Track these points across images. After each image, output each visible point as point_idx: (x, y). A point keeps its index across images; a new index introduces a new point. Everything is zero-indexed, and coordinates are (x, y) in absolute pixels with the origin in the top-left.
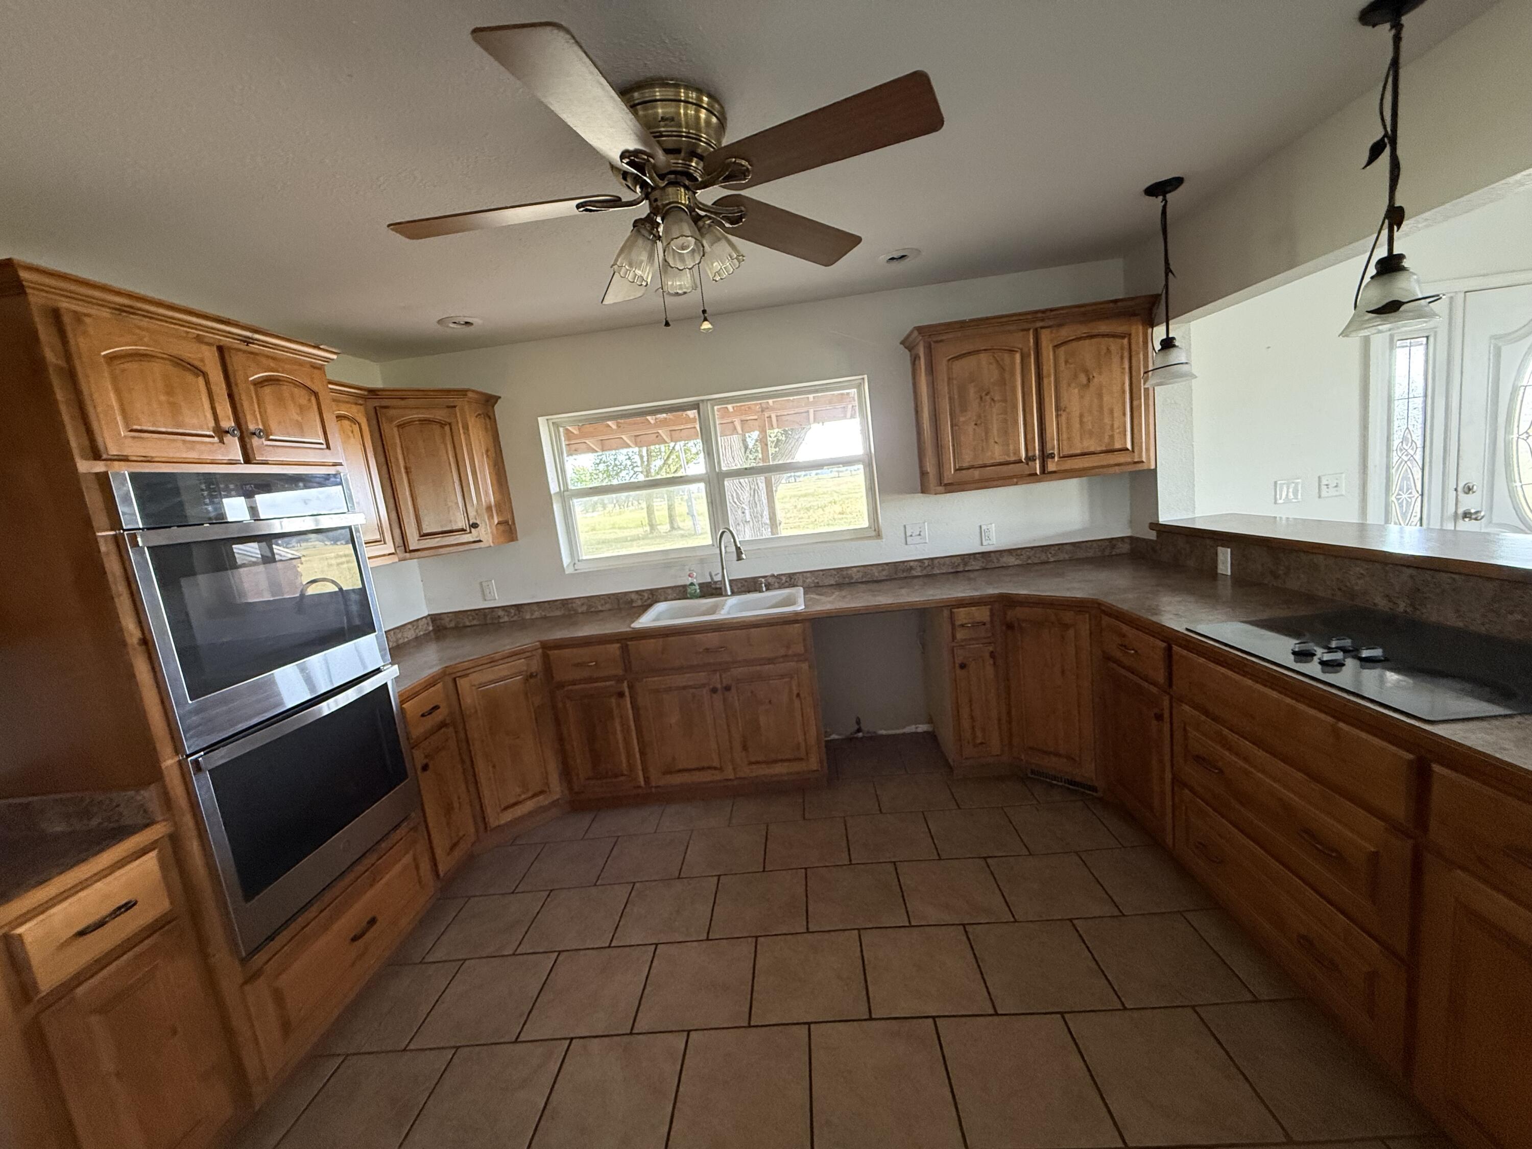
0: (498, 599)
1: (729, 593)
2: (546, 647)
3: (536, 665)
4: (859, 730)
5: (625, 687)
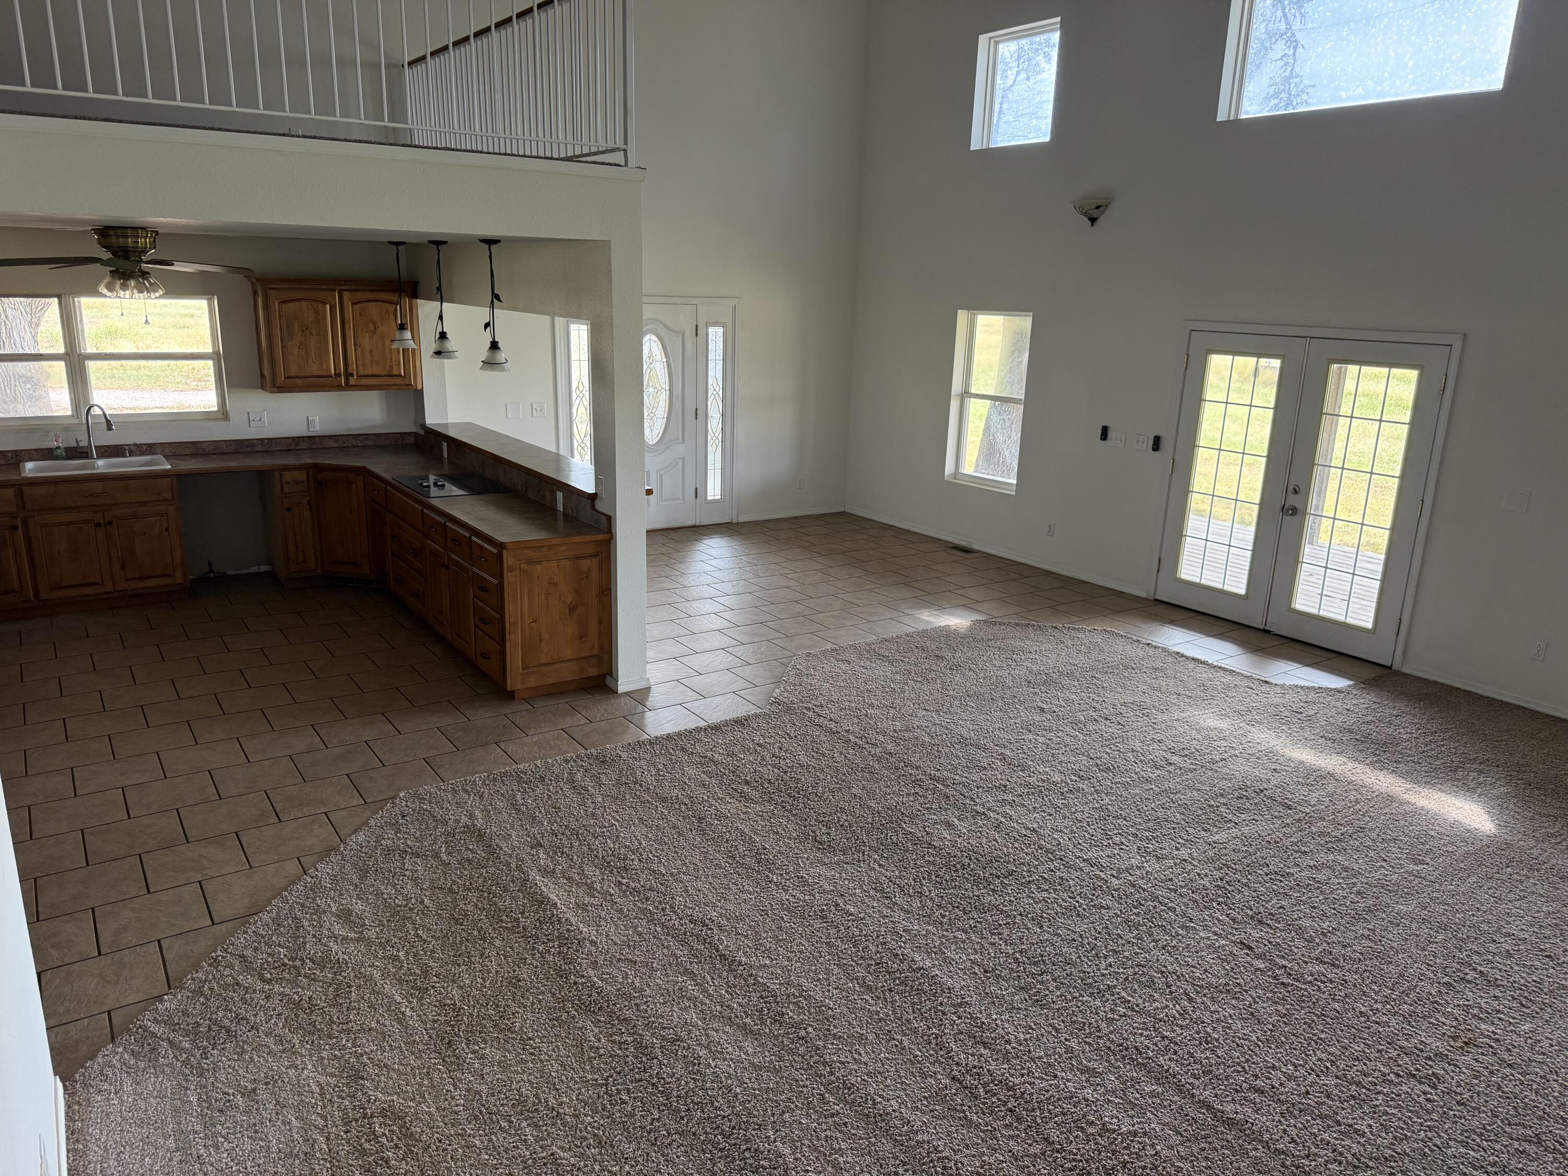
1: (95, 457)
4: (210, 571)
5: (19, 523)
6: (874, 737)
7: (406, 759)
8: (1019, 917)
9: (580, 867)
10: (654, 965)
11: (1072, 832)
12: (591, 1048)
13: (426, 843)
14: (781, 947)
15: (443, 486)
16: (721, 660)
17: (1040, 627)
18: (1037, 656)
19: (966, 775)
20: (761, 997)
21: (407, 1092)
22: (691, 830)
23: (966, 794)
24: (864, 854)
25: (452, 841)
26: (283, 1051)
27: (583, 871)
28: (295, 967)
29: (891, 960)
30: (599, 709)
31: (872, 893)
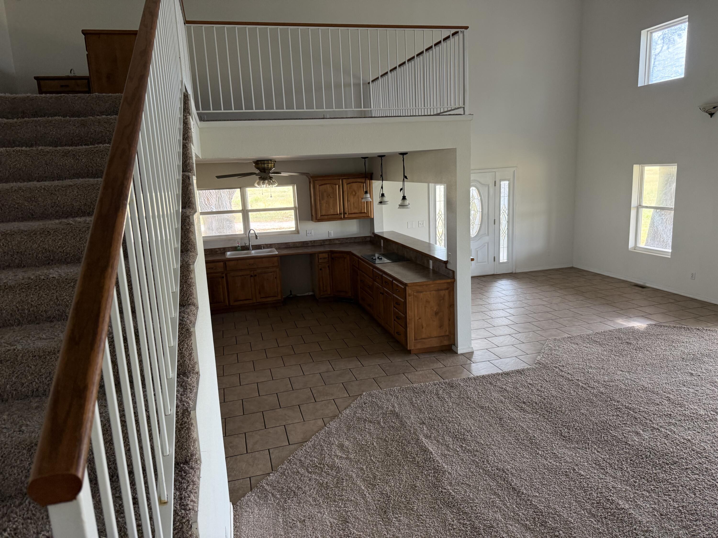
1: (252, 249)
4: (291, 294)
5: (224, 275)
6: (592, 384)
7: (366, 378)
8: (681, 488)
9: (443, 436)
10: (480, 488)
11: (713, 443)
12: (450, 524)
13: (374, 417)
14: (544, 488)
15: (381, 259)
16: (508, 340)
17: (688, 329)
18: (687, 345)
19: (647, 407)
20: (534, 511)
21: (367, 532)
22: (496, 424)
23: (647, 418)
24: (588, 445)
25: (385, 417)
26: (316, 505)
27: (444, 438)
28: (321, 468)
29: (605, 502)
30: (449, 361)
31: (594, 465)
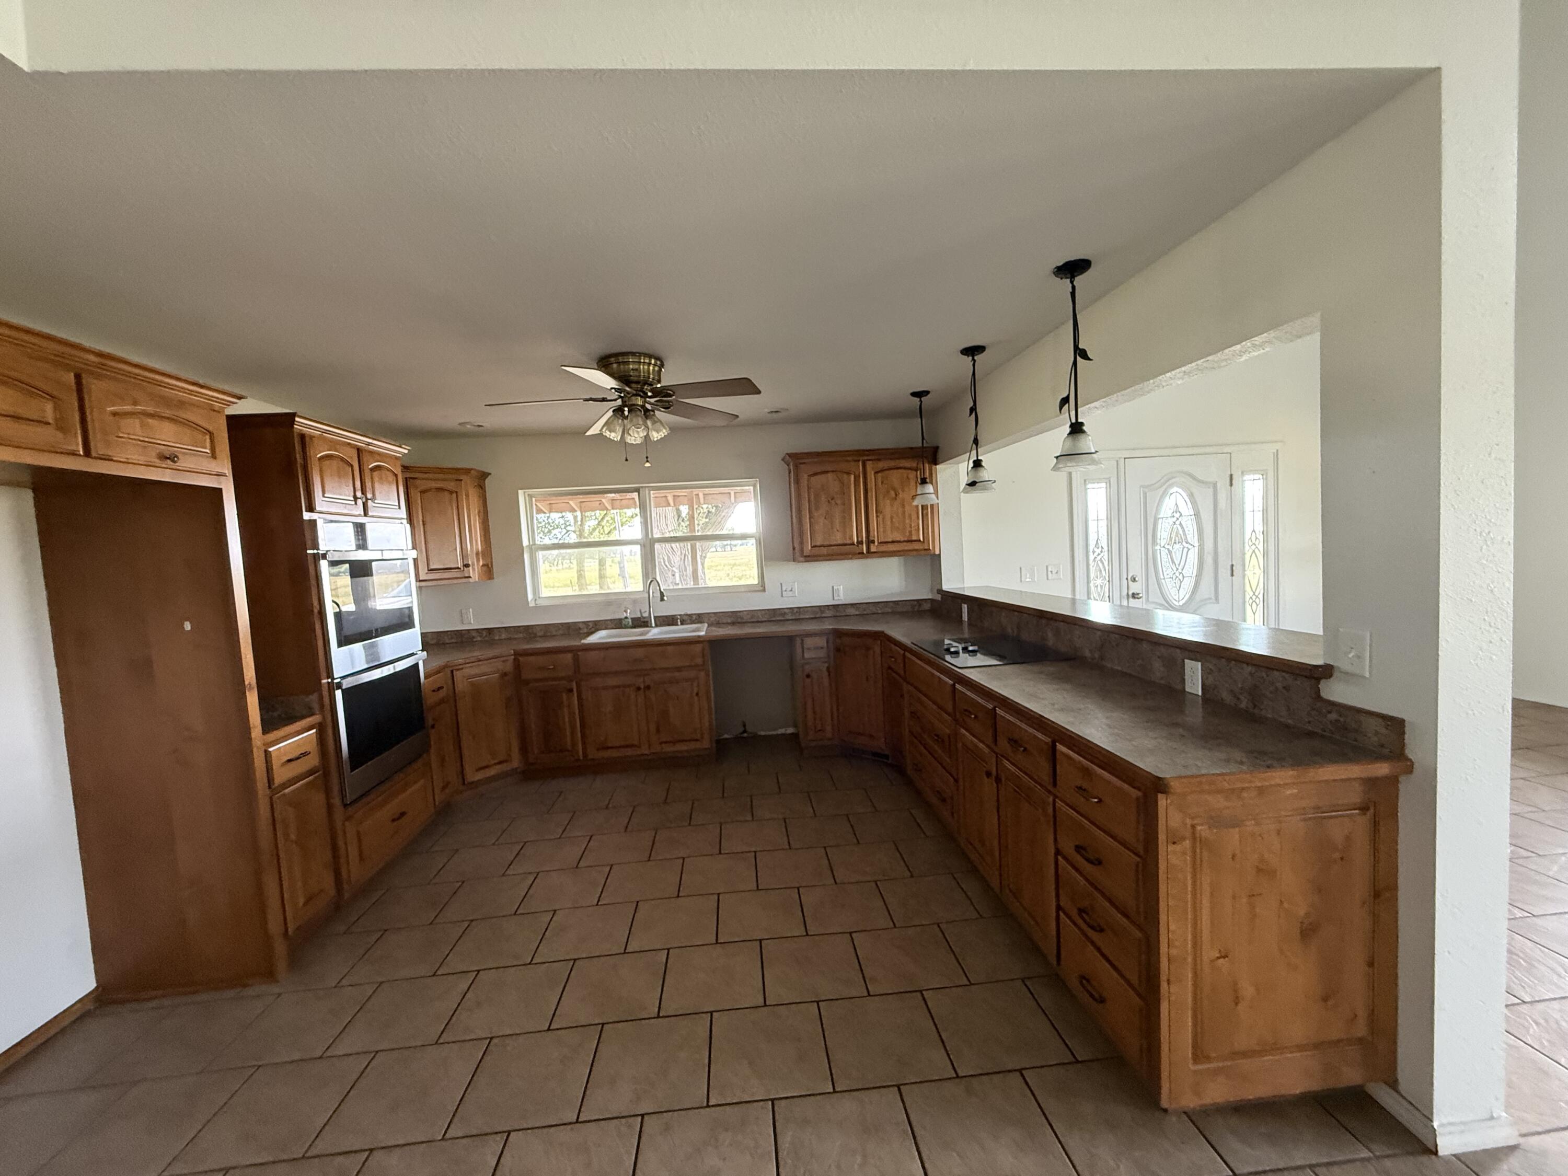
0: (473, 623)
1: (653, 625)
2: (517, 654)
3: (509, 667)
4: (745, 731)
5: (575, 686)
15: (975, 651)
